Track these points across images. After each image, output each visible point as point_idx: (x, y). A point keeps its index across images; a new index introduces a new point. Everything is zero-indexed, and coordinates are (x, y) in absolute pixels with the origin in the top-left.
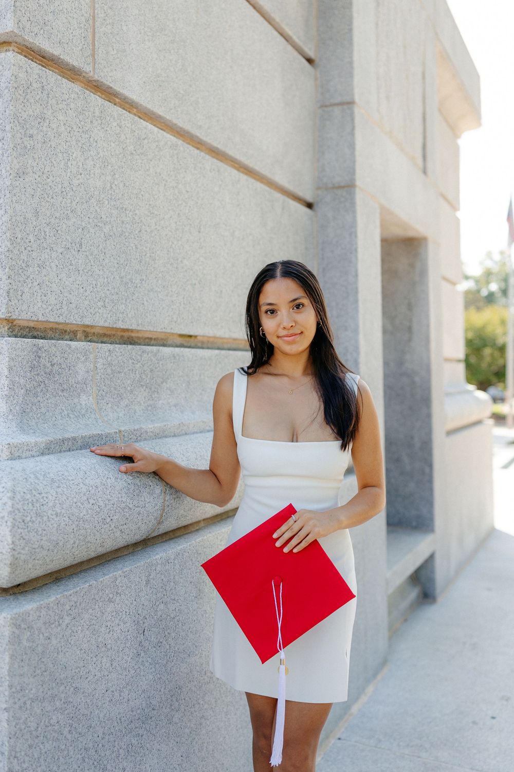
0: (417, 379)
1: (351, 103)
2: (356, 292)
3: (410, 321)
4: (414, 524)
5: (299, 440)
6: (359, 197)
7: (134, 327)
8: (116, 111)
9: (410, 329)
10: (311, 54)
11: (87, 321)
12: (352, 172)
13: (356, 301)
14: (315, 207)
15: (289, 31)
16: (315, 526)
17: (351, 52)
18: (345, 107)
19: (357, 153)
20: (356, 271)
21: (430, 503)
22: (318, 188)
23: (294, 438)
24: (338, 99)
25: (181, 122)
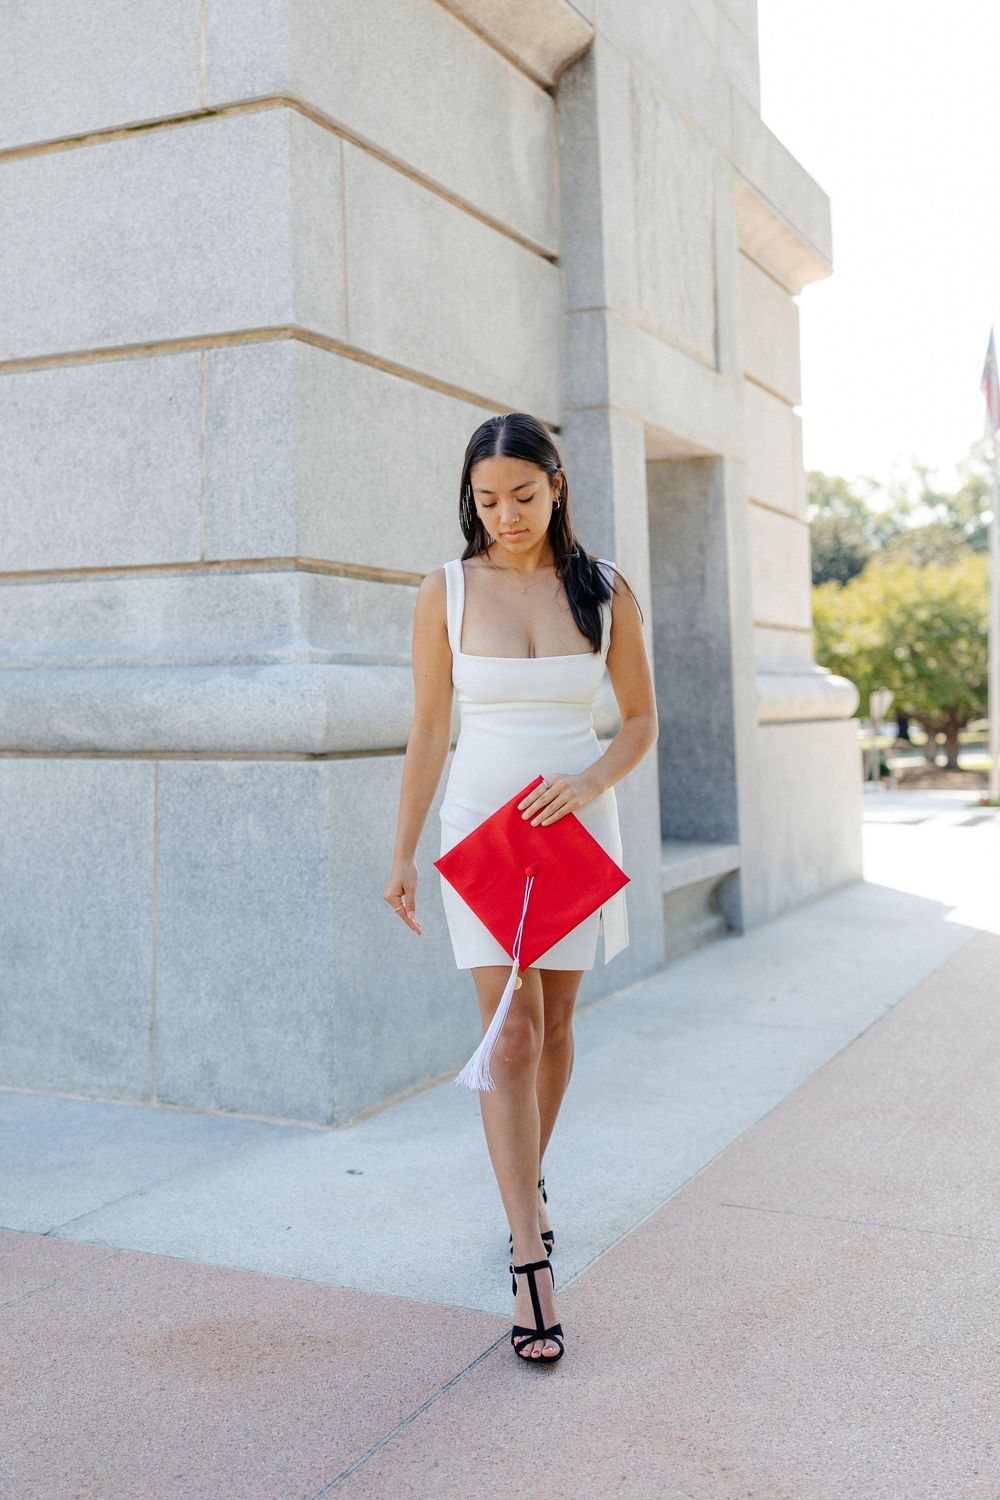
0: (713, 645)
1: (600, 309)
2: (612, 529)
3: (703, 567)
4: (713, 835)
5: (537, 654)
6: (614, 419)
7: (384, 566)
8: (366, 369)
9: (702, 579)
10: (553, 251)
11: (350, 560)
12: (604, 389)
13: (612, 541)
14: (564, 432)
15: (525, 234)
16: (573, 796)
17: (600, 250)
18: (595, 313)
19: (611, 366)
20: (612, 504)
21: (732, 807)
22: (566, 409)
23: (531, 652)
24: (587, 304)
25: (418, 366)
